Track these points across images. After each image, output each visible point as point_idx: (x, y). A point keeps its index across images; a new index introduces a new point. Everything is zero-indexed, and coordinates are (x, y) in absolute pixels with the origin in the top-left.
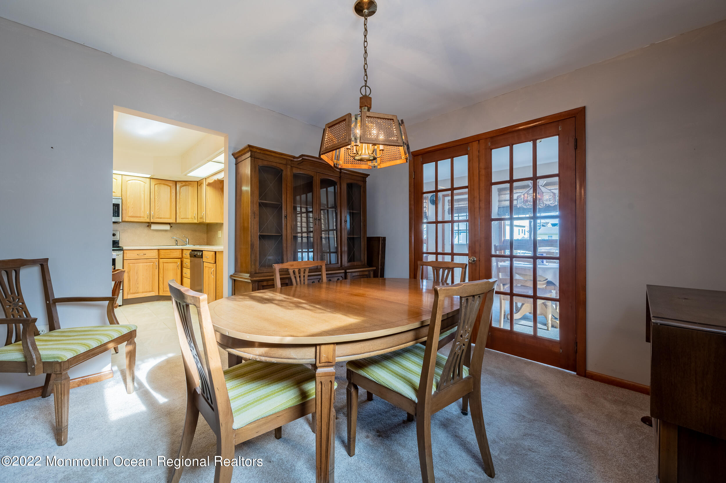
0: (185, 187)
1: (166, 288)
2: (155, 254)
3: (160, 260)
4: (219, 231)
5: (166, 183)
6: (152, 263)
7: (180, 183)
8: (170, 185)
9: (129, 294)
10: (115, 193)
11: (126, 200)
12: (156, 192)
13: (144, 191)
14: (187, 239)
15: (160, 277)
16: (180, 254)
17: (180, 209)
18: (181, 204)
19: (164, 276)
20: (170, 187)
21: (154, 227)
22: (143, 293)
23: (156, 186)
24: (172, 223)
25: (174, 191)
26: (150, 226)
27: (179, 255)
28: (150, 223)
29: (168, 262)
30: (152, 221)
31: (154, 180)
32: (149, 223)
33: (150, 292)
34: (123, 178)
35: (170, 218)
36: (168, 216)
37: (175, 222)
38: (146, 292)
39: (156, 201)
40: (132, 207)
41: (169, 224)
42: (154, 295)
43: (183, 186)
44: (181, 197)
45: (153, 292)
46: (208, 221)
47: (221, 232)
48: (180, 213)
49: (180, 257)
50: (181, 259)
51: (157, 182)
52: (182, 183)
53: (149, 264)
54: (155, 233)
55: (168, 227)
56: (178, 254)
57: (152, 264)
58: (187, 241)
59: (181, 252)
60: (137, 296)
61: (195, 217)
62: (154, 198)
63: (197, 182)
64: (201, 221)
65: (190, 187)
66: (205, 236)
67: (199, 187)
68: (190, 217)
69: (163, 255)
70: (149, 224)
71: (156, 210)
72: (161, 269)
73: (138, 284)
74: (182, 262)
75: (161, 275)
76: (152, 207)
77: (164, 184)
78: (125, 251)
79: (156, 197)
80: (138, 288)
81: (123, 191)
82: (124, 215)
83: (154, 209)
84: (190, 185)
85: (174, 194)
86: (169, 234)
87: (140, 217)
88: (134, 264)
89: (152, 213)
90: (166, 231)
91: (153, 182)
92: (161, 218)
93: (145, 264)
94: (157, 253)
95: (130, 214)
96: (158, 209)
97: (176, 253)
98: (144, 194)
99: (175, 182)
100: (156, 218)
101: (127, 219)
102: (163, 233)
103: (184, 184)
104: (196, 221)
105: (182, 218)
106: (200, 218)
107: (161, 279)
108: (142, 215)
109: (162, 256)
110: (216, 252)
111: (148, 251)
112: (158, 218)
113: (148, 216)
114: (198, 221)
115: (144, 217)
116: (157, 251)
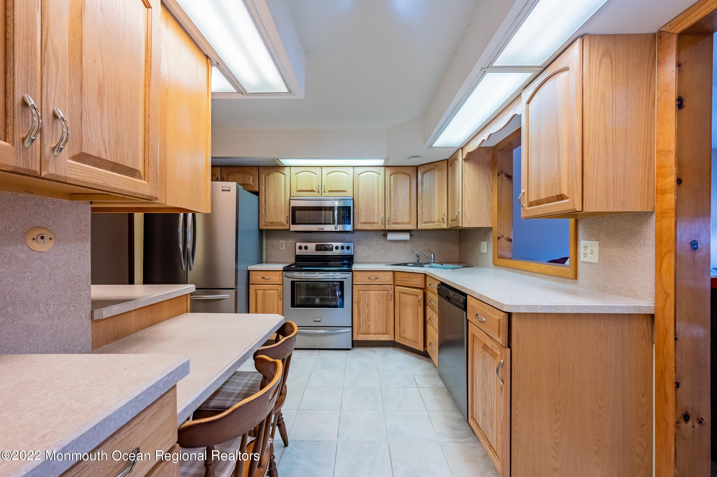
0: (429, 173)
1: (403, 332)
2: (388, 278)
3: (396, 287)
4: (482, 241)
5: (404, 171)
6: (386, 292)
7: (422, 168)
8: (409, 172)
9: (359, 333)
10: (347, 192)
11: (358, 201)
12: (392, 186)
13: (378, 186)
14: (432, 254)
15: (396, 314)
16: (423, 282)
17: (422, 207)
18: (424, 200)
19: (401, 313)
20: (410, 175)
21: (391, 237)
22: (375, 334)
23: (392, 177)
24: (412, 230)
25: (414, 182)
26: (386, 235)
27: (420, 284)
28: (386, 231)
29: (406, 292)
30: (387, 228)
31: (389, 168)
32: (384, 231)
33: (383, 334)
34: (355, 171)
35: (409, 223)
36: (407, 220)
37: (415, 228)
38: (379, 334)
39: (392, 199)
40: (365, 210)
41: (408, 231)
42: (388, 339)
43: (426, 171)
44: (424, 189)
45: (387, 334)
46: (466, 225)
47: (487, 244)
48: (422, 214)
49: (423, 286)
50: (424, 289)
51: (393, 170)
52: (425, 168)
53: (382, 292)
54: (393, 245)
55: (406, 237)
56: (418, 281)
57: (386, 294)
58: (433, 257)
59: (423, 279)
60: (370, 337)
61: (443, 219)
62: (390, 195)
63: (447, 160)
64: (454, 225)
65: (436, 171)
66: (456, 248)
67: (450, 168)
68: (436, 219)
69: (400, 280)
70: (385, 233)
71: (392, 211)
72: (397, 301)
73: (369, 320)
74: (425, 295)
75: (397, 312)
76: (387, 208)
77: (402, 173)
78: (354, 272)
79: (392, 193)
80: (369, 326)
81: (354, 188)
82: (356, 222)
83: (389, 210)
84: (436, 169)
85: (414, 186)
86: (409, 246)
87: (374, 223)
88: (364, 292)
89: (387, 216)
90: (405, 241)
91: (388, 172)
92: (398, 223)
93: (378, 292)
94: (392, 276)
95: (363, 220)
96: (394, 210)
97: (415, 280)
98: (378, 190)
99: (416, 168)
100: (392, 224)
101: (359, 226)
102: (402, 244)
103: (428, 167)
104: (444, 226)
105: (425, 223)
106: (452, 221)
107: (397, 317)
108: (376, 220)
109: (398, 281)
110: (510, 315)
111: (381, 273)
112: (395, 223)
113: (382, 221)
114: (449, 226)
115: (378, 223)
116: (391, 273)
